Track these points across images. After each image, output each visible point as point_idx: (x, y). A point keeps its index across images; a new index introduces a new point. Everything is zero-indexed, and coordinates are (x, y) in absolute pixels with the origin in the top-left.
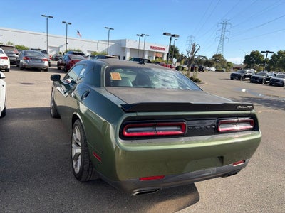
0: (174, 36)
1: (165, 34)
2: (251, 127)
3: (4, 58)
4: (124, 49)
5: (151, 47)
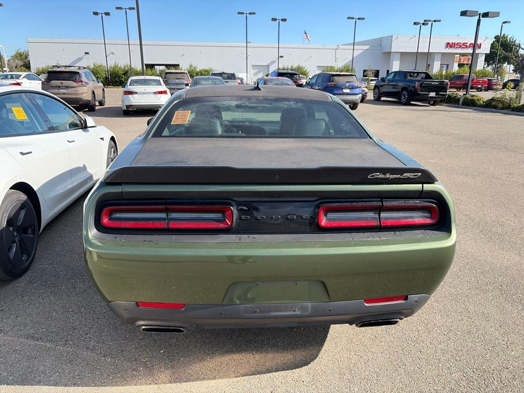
0: (486, 15)
1: (464, 13)
2: (429, 221)
3: (161, 93)
4: (388, 55)
5: (449, 45)
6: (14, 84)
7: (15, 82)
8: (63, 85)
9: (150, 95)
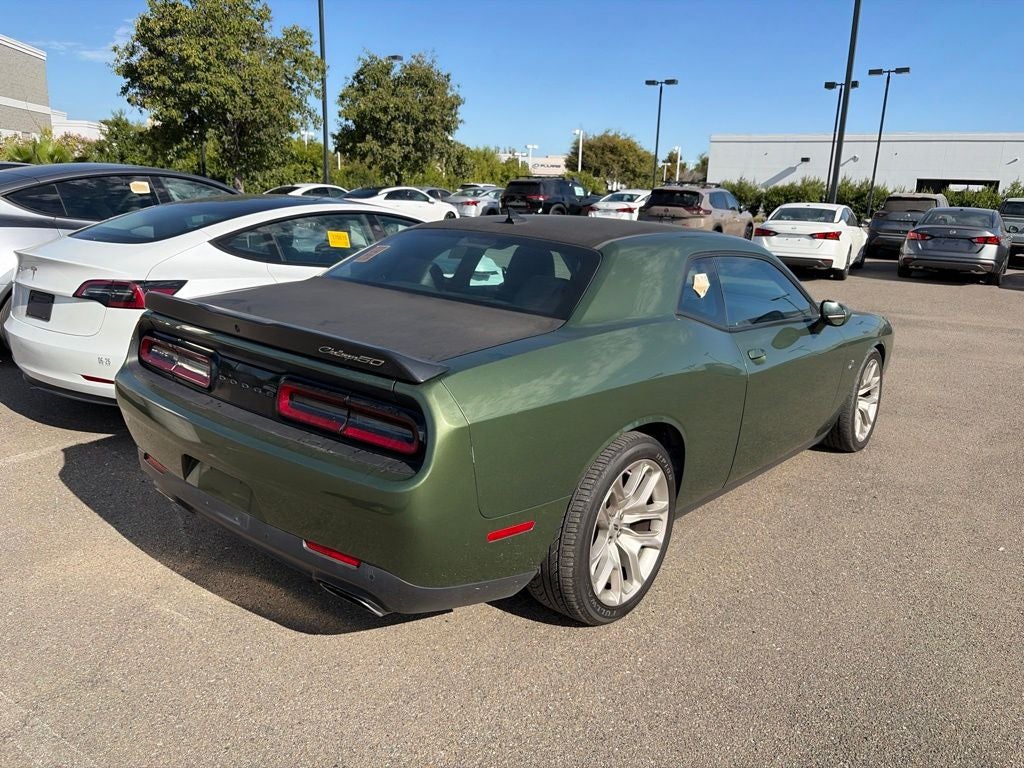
3: (824, 236)
6: (624, 210)
7: (626, 207)
8: (668, 214)
9: (802, 239)
